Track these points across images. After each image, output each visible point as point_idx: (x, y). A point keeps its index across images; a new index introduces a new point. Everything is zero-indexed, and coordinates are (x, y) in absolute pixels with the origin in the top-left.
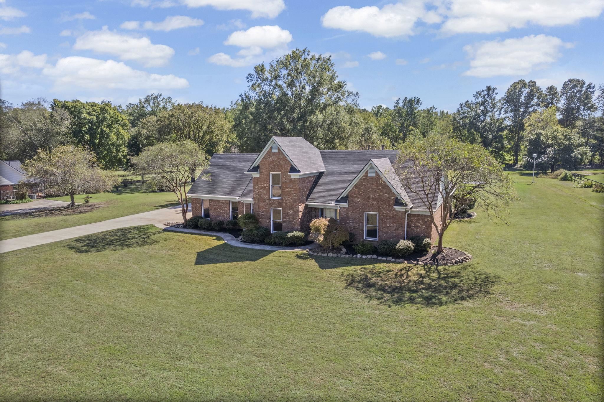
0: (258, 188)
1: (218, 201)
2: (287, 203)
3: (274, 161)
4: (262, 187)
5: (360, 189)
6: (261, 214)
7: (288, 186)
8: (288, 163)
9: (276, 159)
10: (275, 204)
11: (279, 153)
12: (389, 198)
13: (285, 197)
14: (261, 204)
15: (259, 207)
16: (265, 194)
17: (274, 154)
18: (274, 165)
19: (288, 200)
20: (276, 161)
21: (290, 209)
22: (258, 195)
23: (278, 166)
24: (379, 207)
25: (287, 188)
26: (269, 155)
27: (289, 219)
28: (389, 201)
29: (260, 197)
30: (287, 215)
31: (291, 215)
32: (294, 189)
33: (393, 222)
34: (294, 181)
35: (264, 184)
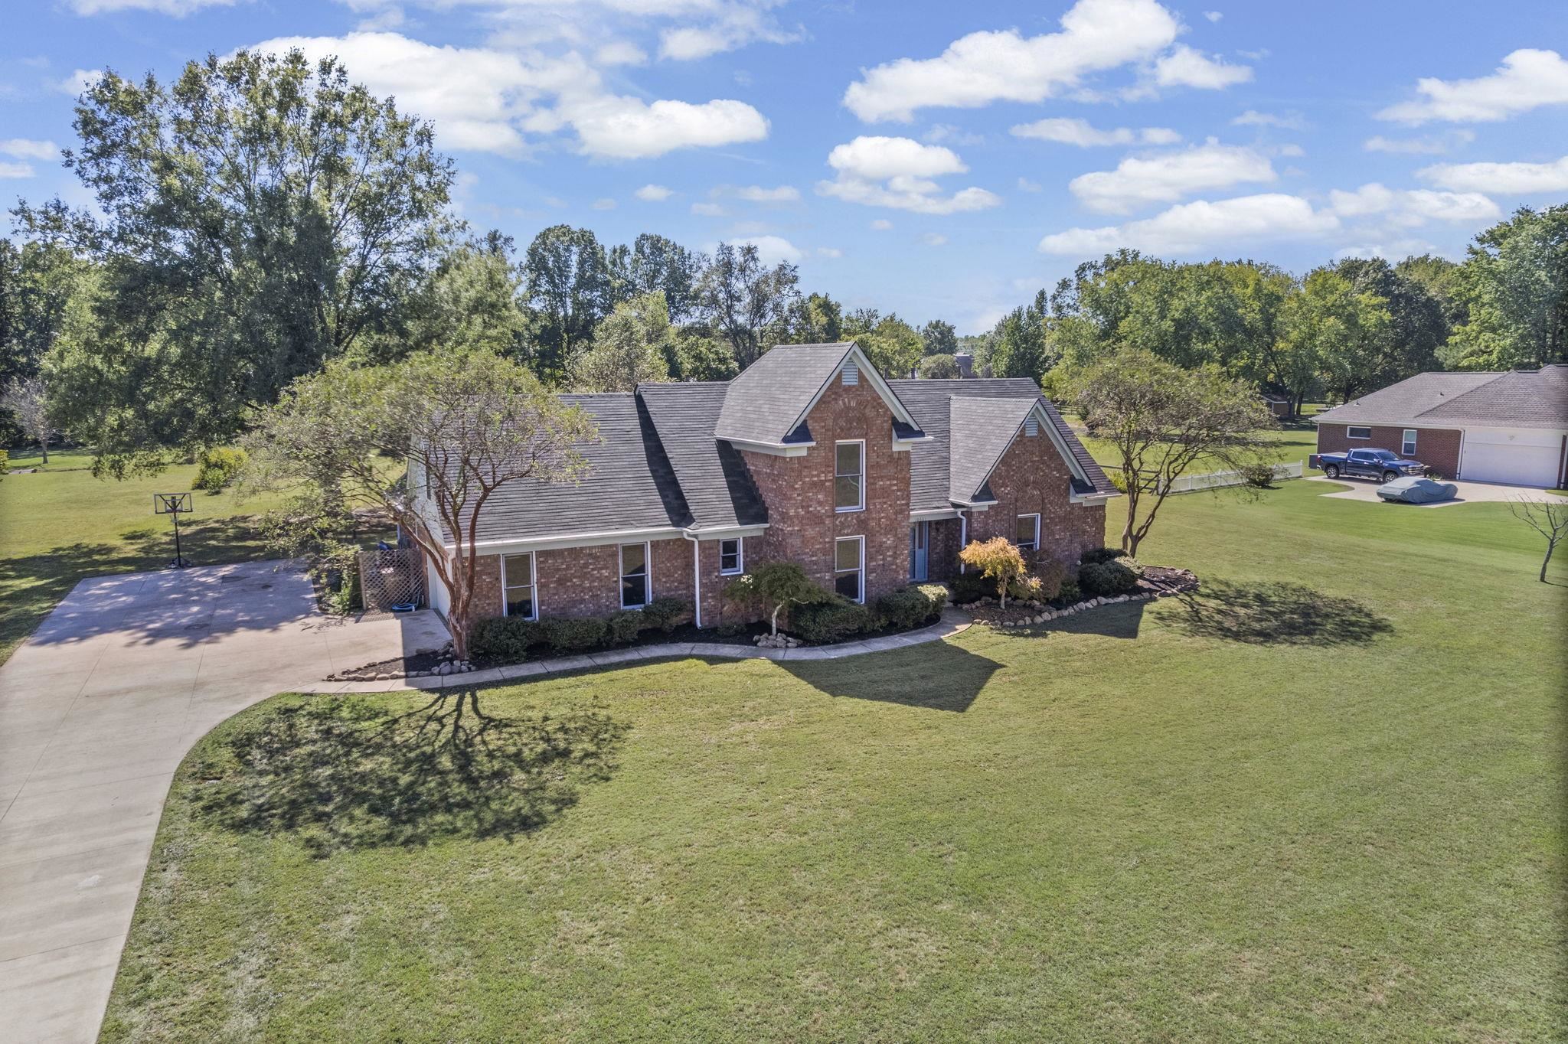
0: (802, 488)
1: (575, 553)
2: (880, 520)
3: (848, 408)
4: (814, 484)
5: (1010, 466)
6: (807, 559)
7: (885, 472)
8: (885, 413)
9: (853, 404)
10: (849, 526)
11: (862, 386)
12: (1060, 478)
13: (874, 504)
14: (810, 532)
15: (803, 542)
16: (820, 503)
17: (848, 389)
18: (849, 421)
19: (883, 510)
20: (854, 409)
21: (886, 534)
22: (802, 507)
23: (859, 420)
24: (1043, 501)
25: (881, 478)
26: (836, 393)
27: (883, 559)
28: (1059, 487)
29: (809, 512)
30: (880, 549)
31: (888, 549)
32: (897, 479)
33: (1065, 530)
34: (900, 459)
35: (818, 476)
